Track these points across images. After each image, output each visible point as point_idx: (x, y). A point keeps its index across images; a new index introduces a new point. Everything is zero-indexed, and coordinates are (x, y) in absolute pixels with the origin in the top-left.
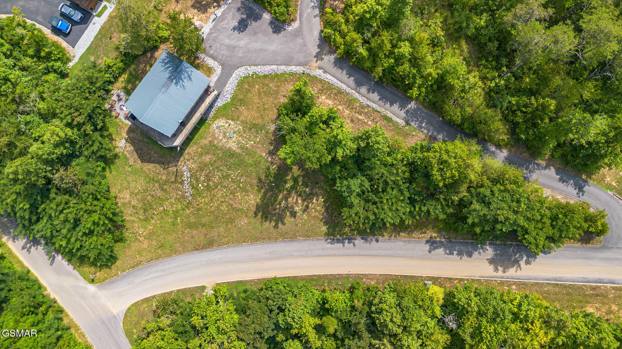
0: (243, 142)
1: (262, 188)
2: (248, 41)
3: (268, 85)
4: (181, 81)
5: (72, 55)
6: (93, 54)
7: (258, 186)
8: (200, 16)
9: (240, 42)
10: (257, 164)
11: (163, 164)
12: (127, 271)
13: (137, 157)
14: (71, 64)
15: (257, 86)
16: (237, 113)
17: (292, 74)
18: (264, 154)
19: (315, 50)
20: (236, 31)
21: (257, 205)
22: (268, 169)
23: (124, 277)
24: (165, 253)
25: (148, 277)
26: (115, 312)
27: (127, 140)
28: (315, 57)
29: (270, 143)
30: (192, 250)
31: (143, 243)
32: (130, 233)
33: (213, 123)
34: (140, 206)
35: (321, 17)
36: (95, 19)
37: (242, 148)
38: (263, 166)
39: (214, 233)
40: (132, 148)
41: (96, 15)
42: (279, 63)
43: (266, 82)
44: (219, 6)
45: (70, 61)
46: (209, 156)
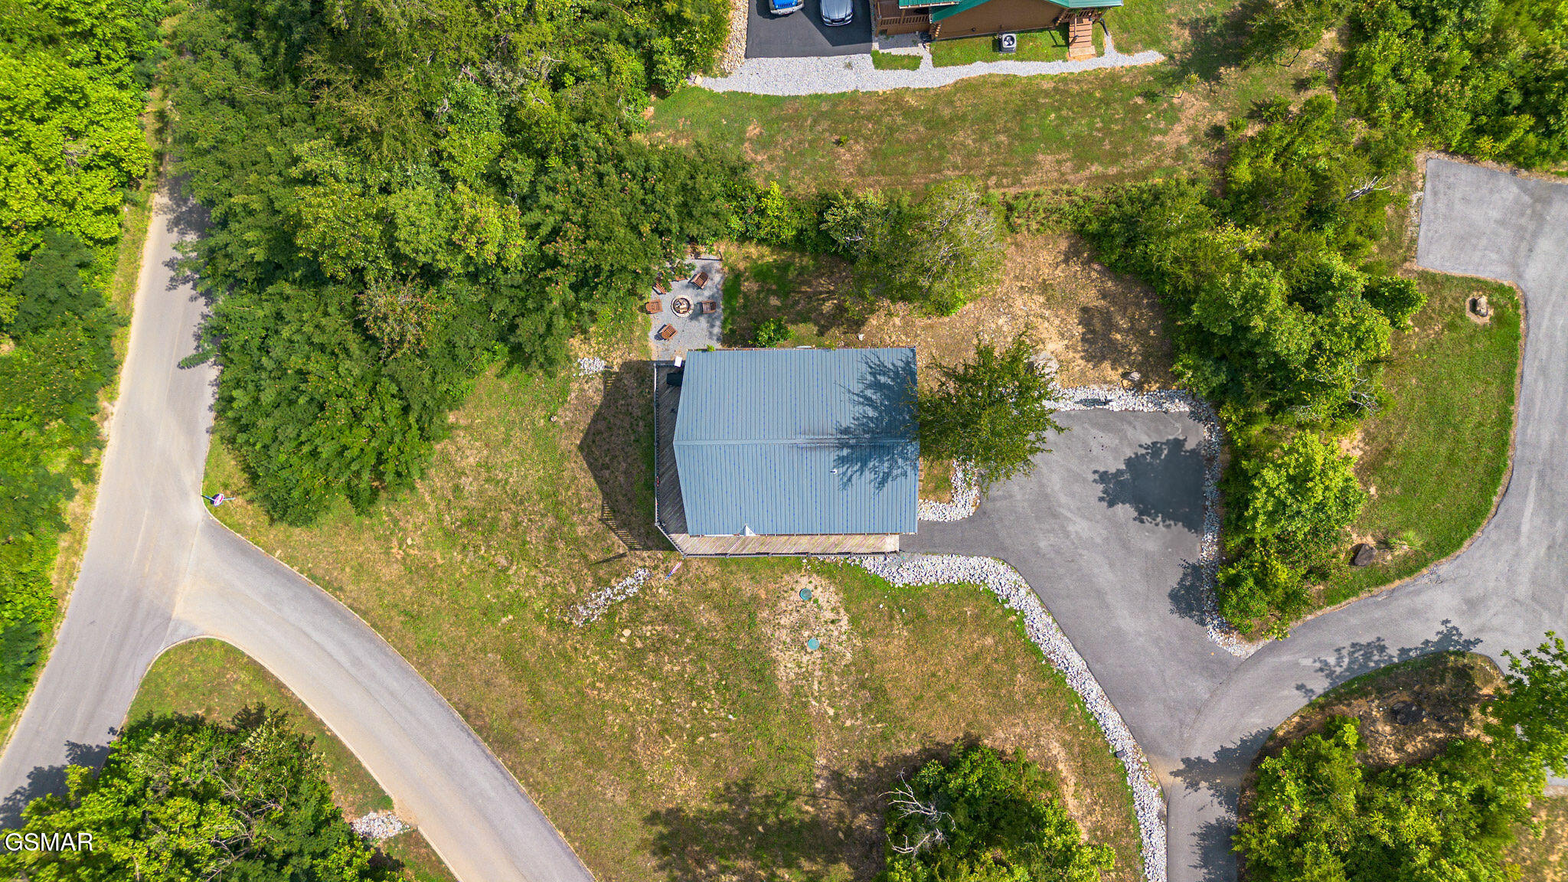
0: (816, 687)
1: (731, 802)
2: (1098, 540)
3: (1014, 669)
4: (856, 468)
5: (726, 65)
6: (767, 123)
7: (728, 788)
8: (1071, 355)
9: (1078, 520)
10: (785, 756)
11: (613, 510)
12: (295, 569)
13: (583, 426)
14: (699, 80)
15: (989, 641)
16: (880, 625)
17: (1091, 724)
18: (823, 761)
19: (1205, 750)
20: (1101, 487)
21: (679, 810)
22: (792, 795)
23: (277, 571)
24: (402, 639)
25: (316, 636)
26: (178, 612)
27: (607, 374)
28: (1186, 761)
29: (862, 762)
30: (455, 704)
31: (388, 563)
32: (390, 514)
33: (809, 573)
34: (471, 503)
35: (1311, 704)
36: (863, 61)
37: (797, 692)
38: (790, 774)
39: (535, 733)
40: (598, 400)
41: (875, 55)
42: (1097, 667)
43: (1019, 661)
44: (1138, 388)
45: (705, 72)
46: (713, 617)
